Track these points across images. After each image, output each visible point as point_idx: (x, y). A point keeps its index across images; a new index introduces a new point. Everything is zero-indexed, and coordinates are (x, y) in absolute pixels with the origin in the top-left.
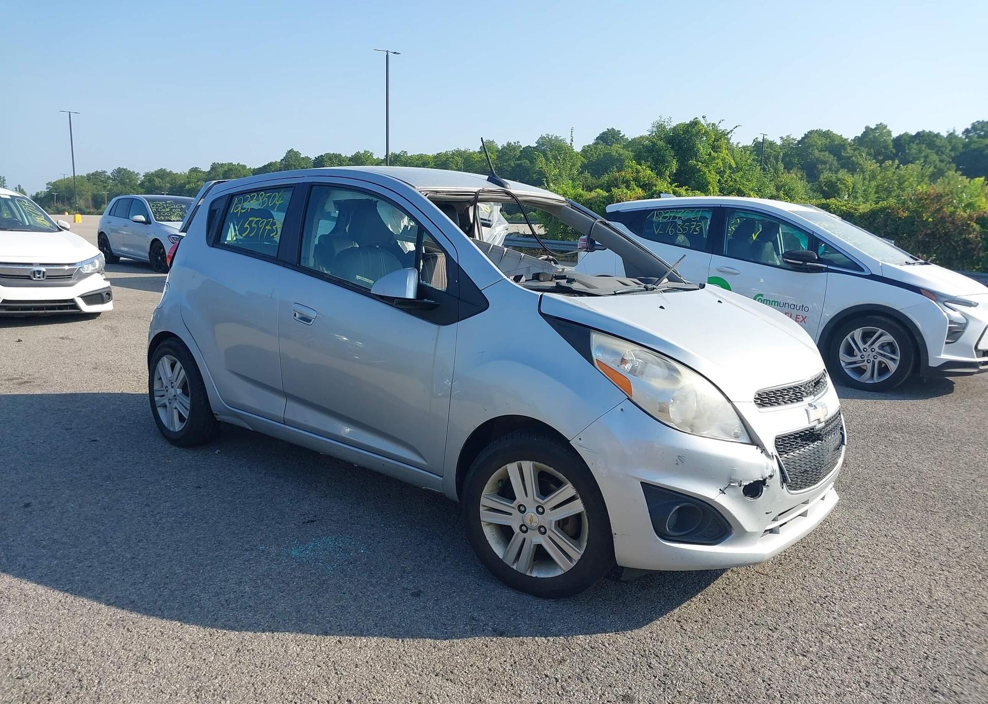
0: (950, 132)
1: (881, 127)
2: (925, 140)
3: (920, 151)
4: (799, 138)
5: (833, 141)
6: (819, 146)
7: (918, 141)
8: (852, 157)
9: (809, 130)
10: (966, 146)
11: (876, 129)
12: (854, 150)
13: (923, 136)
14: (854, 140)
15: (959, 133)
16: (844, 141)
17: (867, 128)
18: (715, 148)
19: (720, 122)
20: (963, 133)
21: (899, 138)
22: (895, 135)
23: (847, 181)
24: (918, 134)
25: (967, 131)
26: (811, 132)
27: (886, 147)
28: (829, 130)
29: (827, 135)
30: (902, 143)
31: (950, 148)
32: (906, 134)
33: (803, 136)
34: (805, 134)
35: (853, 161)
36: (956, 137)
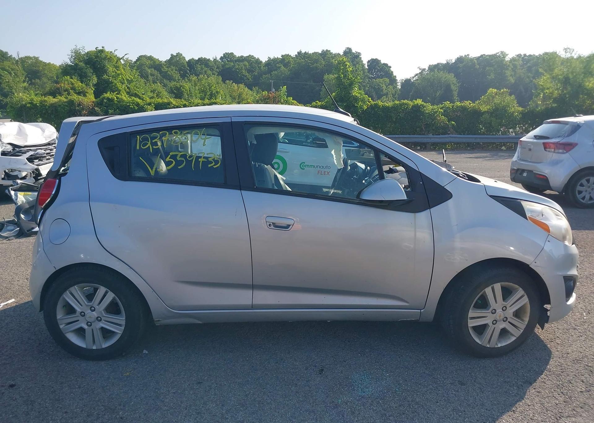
0: (214, 58)
1: (179, 55)
2: (203, 63)
3: (202, 69)
4: (134, 60)
5: (154, 62)
6: (148, 65)
7: (200, 63)
8: (168, 72)
9: (140, 55)
10: (223, 66)
11: (177, 55)
12: (168, 67)
13: (202, 61)
14: (165, 62)
15: (218, 59)
16: (160, 62)
17: (172, 55)
18: (117, 67)
19: (115, 51)
20: (220, 59)
21: (190, 61)
22: (187, 59)
23: (186, 87)
24: (199, 59)
25: (221, 58)
26: (141, 56)
27: (184, 66)
28: (151, 56)
29: (150, 58)
30: (192, 64)
31: (216, 67)
32: (193, 59)
33: (137, 59)
34: (138, 58)
35: (168, 74)
36: (217, 61)
